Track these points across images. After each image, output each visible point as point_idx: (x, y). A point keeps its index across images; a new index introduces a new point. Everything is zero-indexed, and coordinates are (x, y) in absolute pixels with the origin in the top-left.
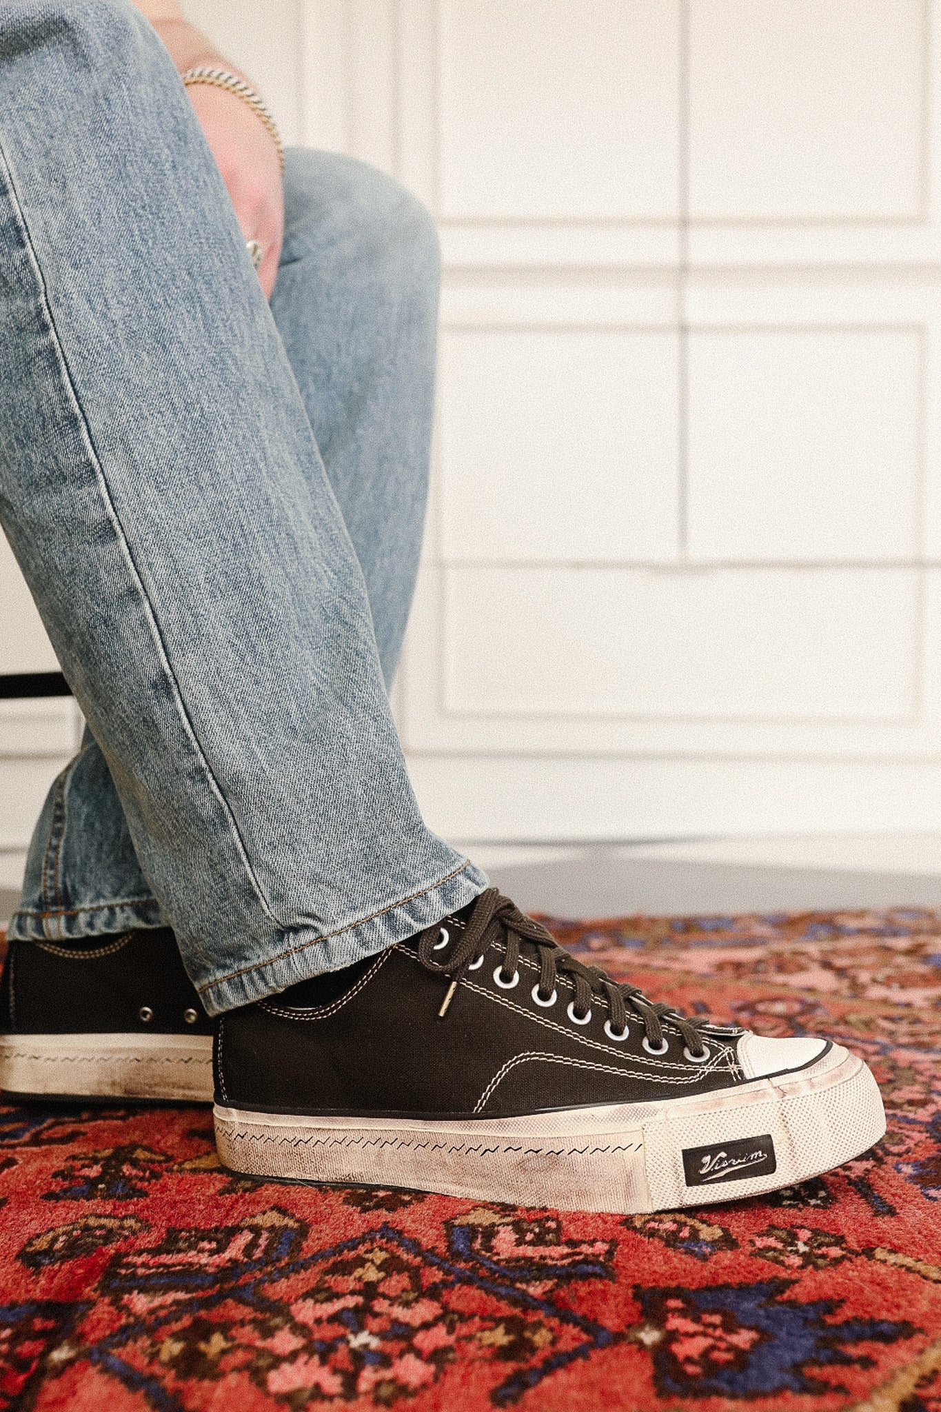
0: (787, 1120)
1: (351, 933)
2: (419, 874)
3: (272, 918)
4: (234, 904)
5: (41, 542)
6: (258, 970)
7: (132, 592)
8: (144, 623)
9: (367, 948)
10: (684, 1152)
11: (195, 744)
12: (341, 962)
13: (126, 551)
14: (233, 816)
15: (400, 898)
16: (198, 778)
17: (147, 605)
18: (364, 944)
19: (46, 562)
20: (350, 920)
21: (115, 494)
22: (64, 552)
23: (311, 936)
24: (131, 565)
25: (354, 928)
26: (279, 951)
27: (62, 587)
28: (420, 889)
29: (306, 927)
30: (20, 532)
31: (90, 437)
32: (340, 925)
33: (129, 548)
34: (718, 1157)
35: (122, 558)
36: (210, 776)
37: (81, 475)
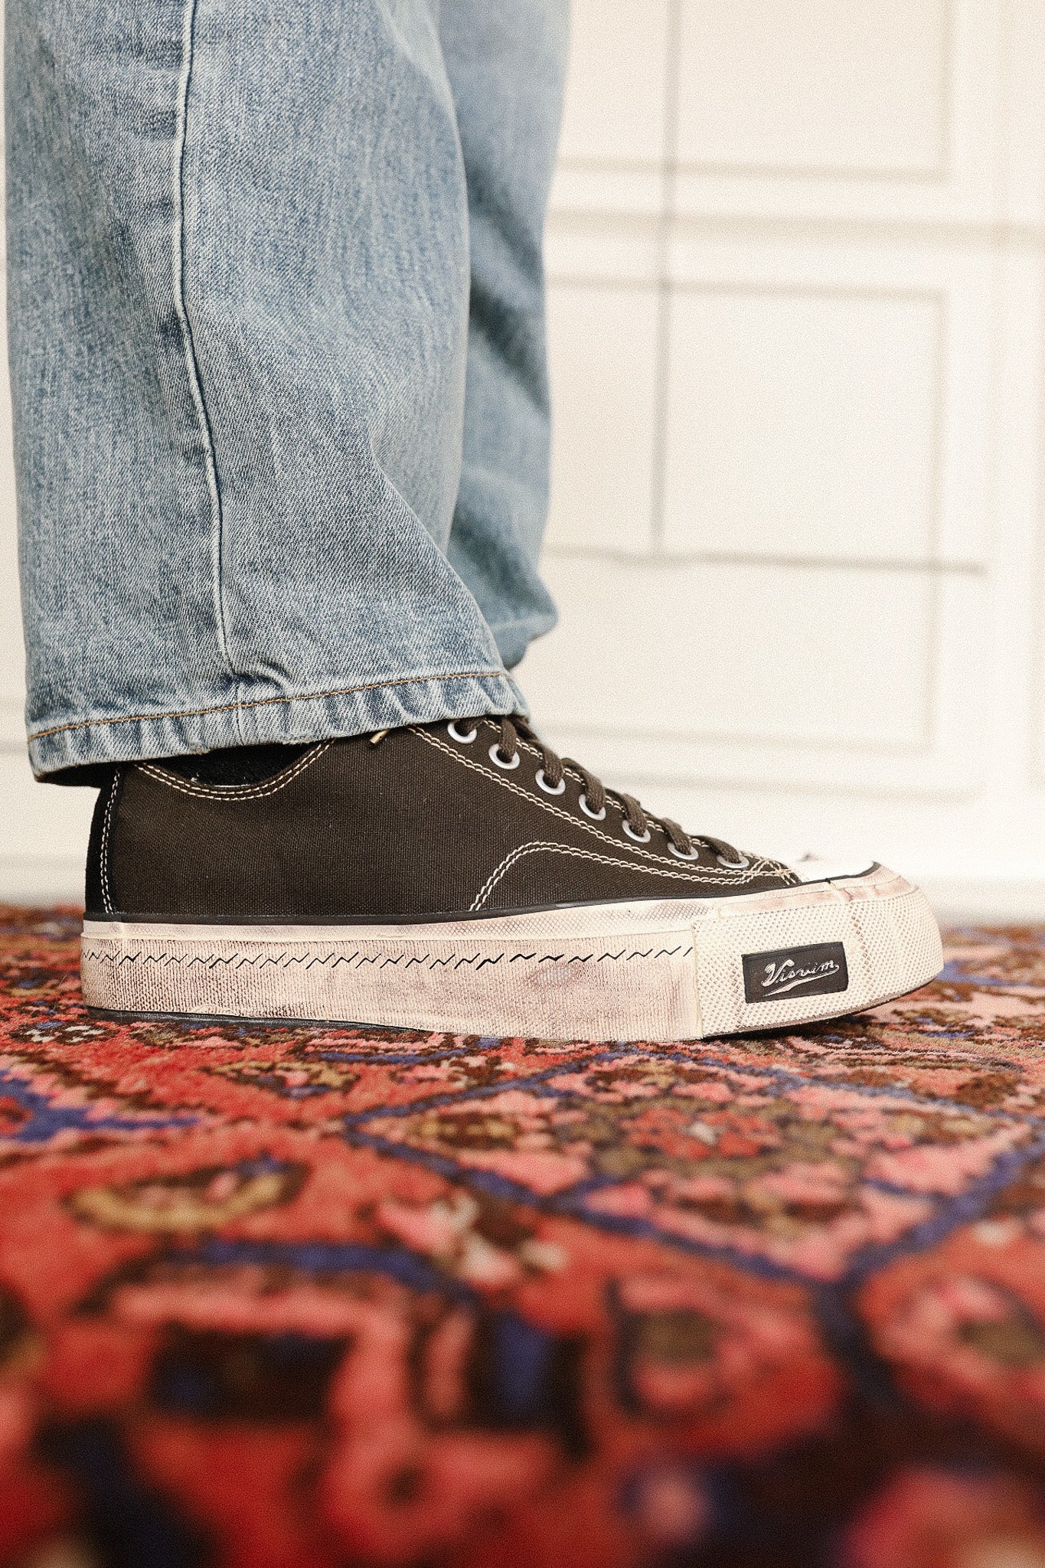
0: (860, 925)
1: (322, 702)
2: (423, 657)
3: (225, 658)
4: (181, 628)
5: (75, 116)
6: (176, 719)
7: (166, 204)
8: (166, 245)
9: (337, 727)
10: (745, 958)
11: (202, 417)
12: (296, 735)
13: (178, 153)
14: (221, 520)
15: (394, 677)
16: (195, 460)
17: (177, 224)
18: (335, 720)
19: (74, 143)
20: (325, 686)
21: (193, 88)
22: (99, 134)
23: (270, 692)
24: (176, 170)
25: (328, 697)
26: (218, 701)
27: (86, 179)
28: (420, 674)
29: (266, 680)
30: (53, 99)
31: (193, 19)
32: (312, 688)
33: (183, 152)
34: (783, 966)
35: (170, 159)
36: (209, 461)
37: (163, 57)
